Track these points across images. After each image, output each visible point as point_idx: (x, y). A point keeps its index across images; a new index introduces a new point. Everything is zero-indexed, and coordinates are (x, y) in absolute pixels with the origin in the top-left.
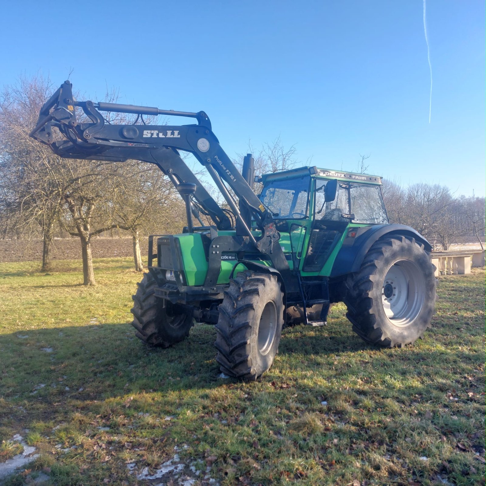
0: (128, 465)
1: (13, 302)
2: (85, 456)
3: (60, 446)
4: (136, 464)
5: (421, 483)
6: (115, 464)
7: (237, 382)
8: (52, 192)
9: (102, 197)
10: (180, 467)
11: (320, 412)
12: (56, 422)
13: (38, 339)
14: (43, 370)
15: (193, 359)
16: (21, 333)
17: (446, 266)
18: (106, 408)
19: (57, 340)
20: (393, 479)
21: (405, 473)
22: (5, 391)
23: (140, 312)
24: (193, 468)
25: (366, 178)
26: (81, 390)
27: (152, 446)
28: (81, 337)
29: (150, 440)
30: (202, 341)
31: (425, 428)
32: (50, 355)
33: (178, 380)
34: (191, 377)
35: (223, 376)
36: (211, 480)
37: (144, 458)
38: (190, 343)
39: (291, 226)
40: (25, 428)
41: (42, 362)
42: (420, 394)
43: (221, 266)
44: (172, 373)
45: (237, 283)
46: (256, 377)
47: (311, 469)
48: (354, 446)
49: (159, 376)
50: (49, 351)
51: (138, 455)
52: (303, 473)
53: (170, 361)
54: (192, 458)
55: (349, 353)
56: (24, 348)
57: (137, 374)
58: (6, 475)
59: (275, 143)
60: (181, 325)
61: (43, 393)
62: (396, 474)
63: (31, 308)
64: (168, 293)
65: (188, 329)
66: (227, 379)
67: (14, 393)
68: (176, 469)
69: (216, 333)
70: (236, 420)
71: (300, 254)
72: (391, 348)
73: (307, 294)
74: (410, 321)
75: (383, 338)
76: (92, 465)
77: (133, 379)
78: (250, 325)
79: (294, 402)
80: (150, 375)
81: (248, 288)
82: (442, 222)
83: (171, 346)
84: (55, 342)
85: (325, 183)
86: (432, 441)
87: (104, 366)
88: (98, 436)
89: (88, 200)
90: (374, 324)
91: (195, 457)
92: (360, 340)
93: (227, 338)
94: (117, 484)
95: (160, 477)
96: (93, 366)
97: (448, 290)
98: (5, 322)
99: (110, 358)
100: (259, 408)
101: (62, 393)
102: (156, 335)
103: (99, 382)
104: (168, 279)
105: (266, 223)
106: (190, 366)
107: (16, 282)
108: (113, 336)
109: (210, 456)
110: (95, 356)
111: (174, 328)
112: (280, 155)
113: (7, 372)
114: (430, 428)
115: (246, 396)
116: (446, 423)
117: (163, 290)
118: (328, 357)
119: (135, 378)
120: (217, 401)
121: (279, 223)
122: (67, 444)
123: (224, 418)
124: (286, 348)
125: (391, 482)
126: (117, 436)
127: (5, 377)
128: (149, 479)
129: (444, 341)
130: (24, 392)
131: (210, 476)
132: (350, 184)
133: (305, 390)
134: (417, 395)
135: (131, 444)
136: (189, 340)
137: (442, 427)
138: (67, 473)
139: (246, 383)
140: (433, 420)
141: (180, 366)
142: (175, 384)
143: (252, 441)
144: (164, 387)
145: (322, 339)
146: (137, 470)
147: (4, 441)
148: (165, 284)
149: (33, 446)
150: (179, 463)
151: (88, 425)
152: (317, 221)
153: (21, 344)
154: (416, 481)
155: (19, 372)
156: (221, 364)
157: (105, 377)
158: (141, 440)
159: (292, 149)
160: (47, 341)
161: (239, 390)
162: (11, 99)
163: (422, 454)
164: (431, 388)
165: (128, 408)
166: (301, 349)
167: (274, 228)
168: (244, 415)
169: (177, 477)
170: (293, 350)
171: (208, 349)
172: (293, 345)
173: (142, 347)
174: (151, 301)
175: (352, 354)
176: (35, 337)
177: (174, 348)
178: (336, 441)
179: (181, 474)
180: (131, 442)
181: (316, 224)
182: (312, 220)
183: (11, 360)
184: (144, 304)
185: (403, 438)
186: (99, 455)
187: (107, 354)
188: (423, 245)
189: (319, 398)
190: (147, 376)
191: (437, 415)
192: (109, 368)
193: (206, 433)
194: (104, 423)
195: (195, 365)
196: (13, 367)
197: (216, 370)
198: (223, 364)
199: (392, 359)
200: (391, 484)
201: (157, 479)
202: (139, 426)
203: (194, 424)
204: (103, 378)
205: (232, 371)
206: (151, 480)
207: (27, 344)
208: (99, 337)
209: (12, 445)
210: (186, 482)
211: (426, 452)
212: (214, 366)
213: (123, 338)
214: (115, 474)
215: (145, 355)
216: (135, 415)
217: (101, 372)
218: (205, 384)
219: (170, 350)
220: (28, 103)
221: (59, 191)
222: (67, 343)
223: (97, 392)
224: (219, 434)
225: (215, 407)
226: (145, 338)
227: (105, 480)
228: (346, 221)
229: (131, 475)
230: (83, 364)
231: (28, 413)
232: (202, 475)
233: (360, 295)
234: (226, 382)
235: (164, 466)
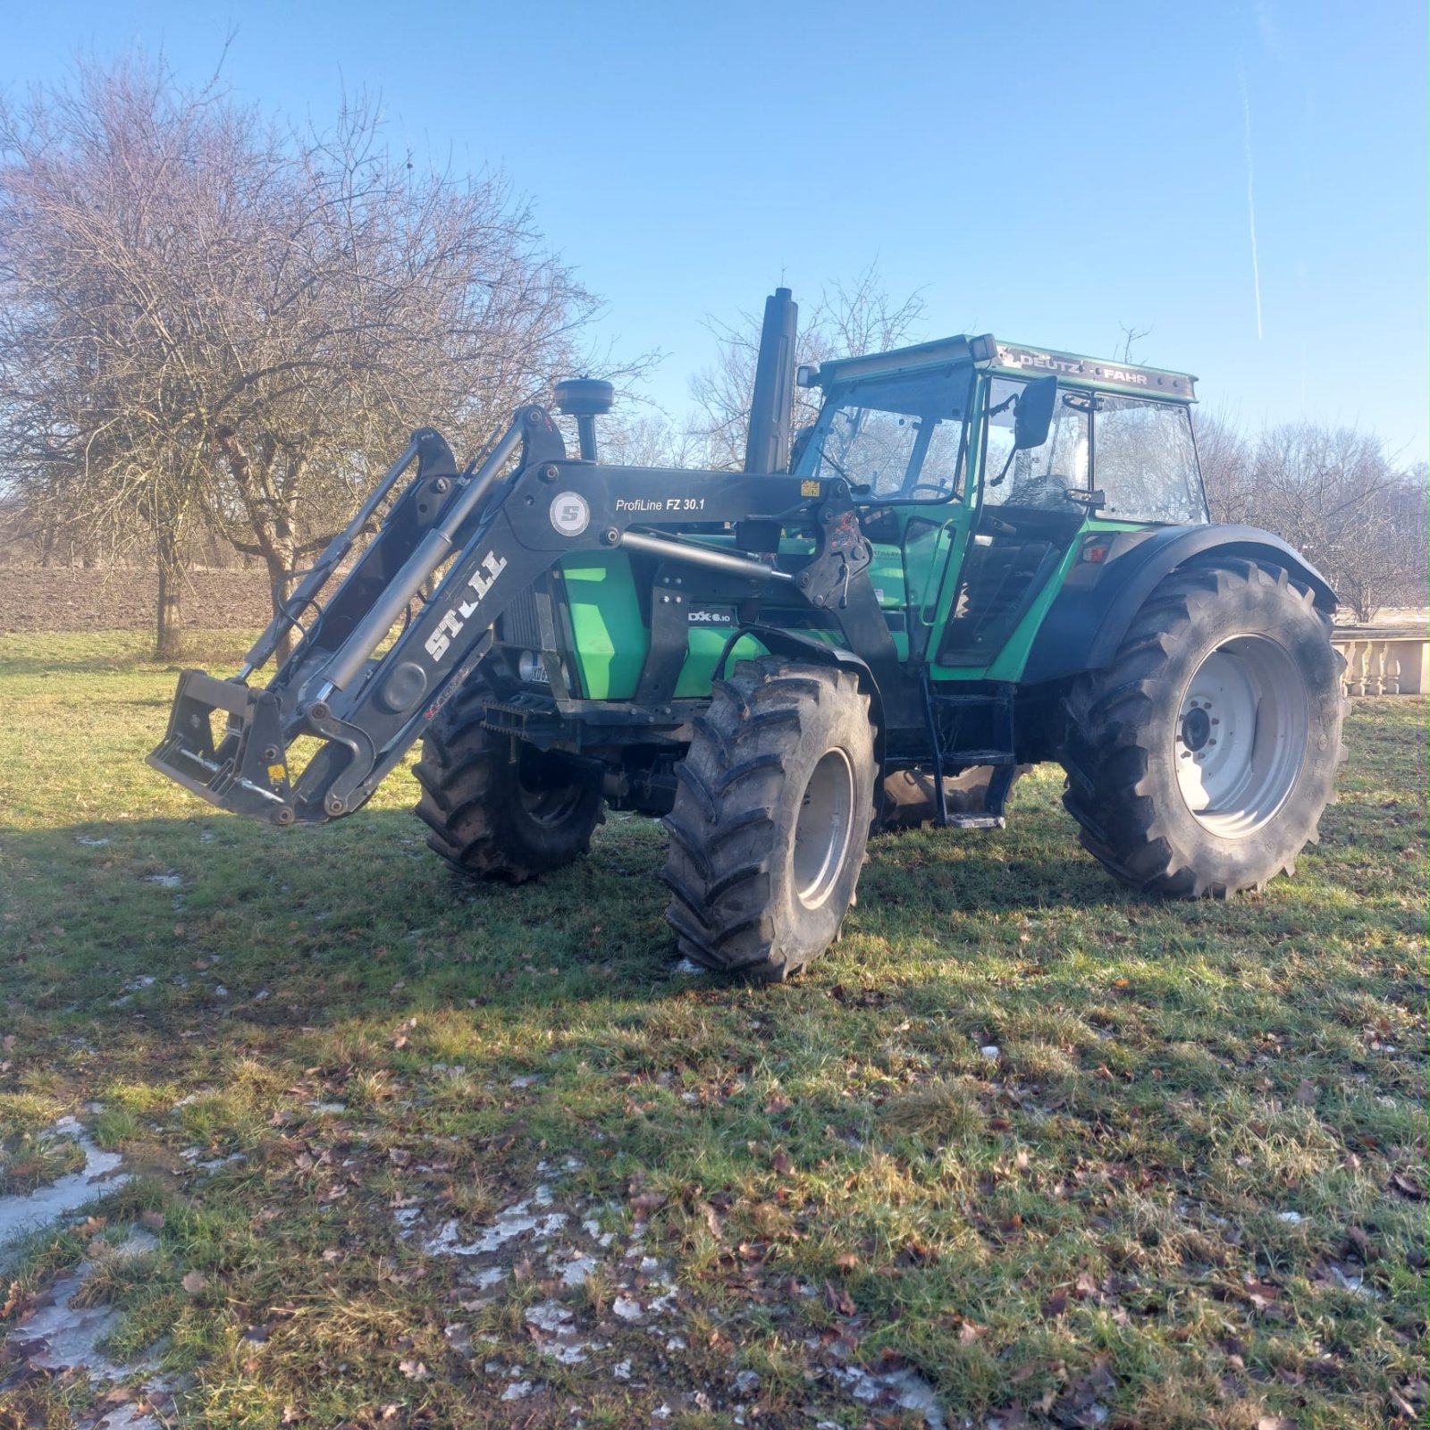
0: (397, 1213)
1: (66, 743)
2: (267, 1183)
3: (194, 1152)
4: (422, 1210)
5: (1282, 1287)
6: (357, 1210)
7: (731, 983)
8: (179, 415)
9: (329, 435)
10: (555, 1221)
11: (977, 1074)
12: (184, 1082)
13: (137, 849)
14: (151, 935)
15: (599, 918)
16: (88, 829)
17: (1365, 668)
18: (336, 1048)
19: (192, 853)
20: (1198, 1274)
21: (1234, 1258)
22: (34, 993)
23: (439, 775)
24: (593, 1227)
25: (1145, 379)
26: (262, 995)
27: (471, 1159)
28: (267, 847)
29: (464, 1141)
30: (625, 867)
31: (1296, 1129)
32: (172, 894)
33: (553, 975)
34: (591, 968)
35: (686, 966)
36: (646, 1261)
37: (445, 1193)
38: (590, 872)
39: (908, 526)
40: (93, 1100)
41: (147, 913)
42: (1281, 1032)
43: (687, 642)
44: (536, 955)
45: (733, 692)
46: (785, 973)
47: (949, 1238)
48: (1078, 1175)
49: (497, 961)
50: (170, 882)
51: (429, 1184)
52: (924, 1249)
53: (532, 922)
54: (591, 1196)
55: (1067, 909)
56: (95, 874)
57: (432, 954)
58: (32, 1231)
59: (862, 283)
60: (565, 817)
61: (147, 1003)
62: (1206, 1259)
63: (118, 761)
64: (525, 717)
65: (588, 830)
66: (698, 976)
67: (61, 1000)
68: (543, 1227)
69: (668, 846)
70: (725, 1091)
71: (932, 613)
72: (1193, 899)
73: (947, 734)
74: (1257, 820)
75: (1171, 870)
76: (288, 1210)
77: (420, 968)
78: (770, 816)
79: (900, 1046)
80: (469, 959)
81: (766, 707)
82: (1358, 539)
83: (532, 879)
84: (187, 859)
85: (1019, 388)
86: (1317, 1168)
87: (333, 930)
88: (308, 1126)
89: (288, 446)
90: (1148, 826)
91: (600, 1193)
92: (1103, 876)
93: (699, 856)
94: (362, 1265)
95: (494, 1249)
96: (300, 928)
97: (1369, 739)
98: (44, 799)
99: (351, 907)
100: (794, 1060)
101: (204, 1003)
102: (489, 846)
103: (318, 976)
104: (525, 678)
105: (830, 512)
106: (591, 936)
107: (79, 686)
108: (361, 845)
109: (644, 1191)
110: (306, 901)
111: (544, 828)
112: (877, 321)
113: (43, 940)
114: (1311, 1129)
115: (757, 1025)
116: (1361, 1116)
117: (509, 710)
118: (1003, 921)
119: (423, 967)
120: (667, 1037)
121: (869, 513)
122: (215, 1147)
123: (687, 1085)
124: (877, 892)
125: (1192, 1283)
126: (365, 1129)
127: (37, 953)
128: (460, 1255)
129: (1354, 882)
130: (92, 998)
131: (641, 1249)
132: (1096, 395)
133: (933, 1012)
134: (1270, 1036)
135: (406, 1153)
136: (590, 863)
137: (1348, 1129)
138: (212, 1232)
139: (756, 987)
140: (1322, 1108)
141: (558, 936)
142: (543, 985)
143: (771, 1153)
144: (512, 993)
145: (987, 870)
146: (423, 1229)
147: (27, 1136)
148: (516, 692)
149: (115, 1151)
150: (552, 1210)
151: (281, 1096)
152: (990, 508)
153: (86, 862)
154: (1266, 1281)
155: (79, 940)
156: (681, 932)
157: (334, 960)
158: (437, 1141)
159: (914, 302)
160: (164, 856)
161: (734, 1008)
162: (51, 126)
163: (1286, 1204)
164: (1314, 1014)
165: (400, 1049)
166: (922, 895)
167: (854, 530)
168: (748, 1079)
169: (543, 1250)
170: (899, 899)
171: (646, 891)
172: (898, 882)
173: (449, 879)
174: (474, 742)
175: (1075, 915)
176: (129, 843)
177: (544, 884)
178: (1023, 1159)
179: (558, 1241)
180: (407, 1147)
181: (985, 519)
182: (973, 504)
183: (57, 906)
184: (451, 752)
185: (1229, 1158)
186: (310, 1182)
187: (343, 895)
188: (1311, 592)
189: (974, 1035)
190: (460, 962)
191: (1334, 1094)
192: (348, 937)
193: (632, 1128)
194: (327, 1090)
195: (604, 933)
196: (61, 927)
197: (667, 949)
198: (685, 930)
199: (1198, 929)
200: (1191, 1287)
201: (482, 1254)
202: (434, 1103)
203: (599, 1099)
204: (330, 963)
205: (713, 952)
206: (465, 1256)
207: (104, 862)
208: (320, 848)
209: (51, 1147)
210: (570, 1265)
211: (1299, 1199)
212: (663, 938)
213: (392, 851)
214: (358, 1238)
215: (456, 903)
216: (422, 1070)
217: (323, 948)
218: (633, 988)
219: (530, 890)
220: (103, 141)
221: (200, 415)
222: (225, 862)
223: (310, 1004)
224: (672, 1131)
225: (663, 1052)
226: (456, 852)
227: (326, 1252)
228: (1076, 511)
229: (407, 1240)
230: (271, 923)
231: (102, 1058)
232: (620, 1248)
233: (1109, 739)
234: (697, 984)
235: (504, 1219)
